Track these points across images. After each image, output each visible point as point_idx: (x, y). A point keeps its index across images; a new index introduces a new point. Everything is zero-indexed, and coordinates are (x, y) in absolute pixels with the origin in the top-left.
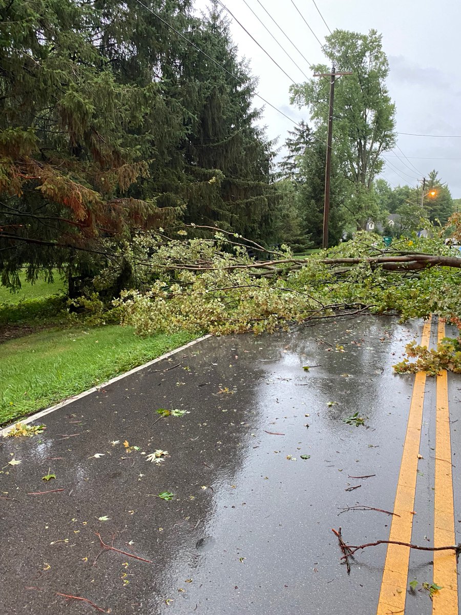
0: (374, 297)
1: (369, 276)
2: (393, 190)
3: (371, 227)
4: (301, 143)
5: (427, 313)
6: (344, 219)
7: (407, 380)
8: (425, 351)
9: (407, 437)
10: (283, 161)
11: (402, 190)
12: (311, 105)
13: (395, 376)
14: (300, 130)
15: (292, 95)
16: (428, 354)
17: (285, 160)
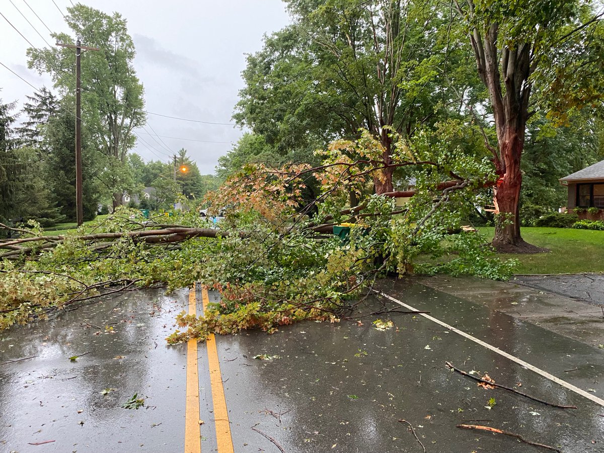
0: (139, 272)
1: (132, 251)
2: (146, 164)
3: (127, 200)
4: (43, 110)
5: (192, 282)
6: (99, 192)
7: (180, 350)
8: (194, 319)
9: (187, 407)
10: (21, 127)
11: (154, 164)
12: (53, 72)
13: (168, 348)
14: (41, 96)
15: (30, 59)
16: (197, 322)
17: (25, 126)
